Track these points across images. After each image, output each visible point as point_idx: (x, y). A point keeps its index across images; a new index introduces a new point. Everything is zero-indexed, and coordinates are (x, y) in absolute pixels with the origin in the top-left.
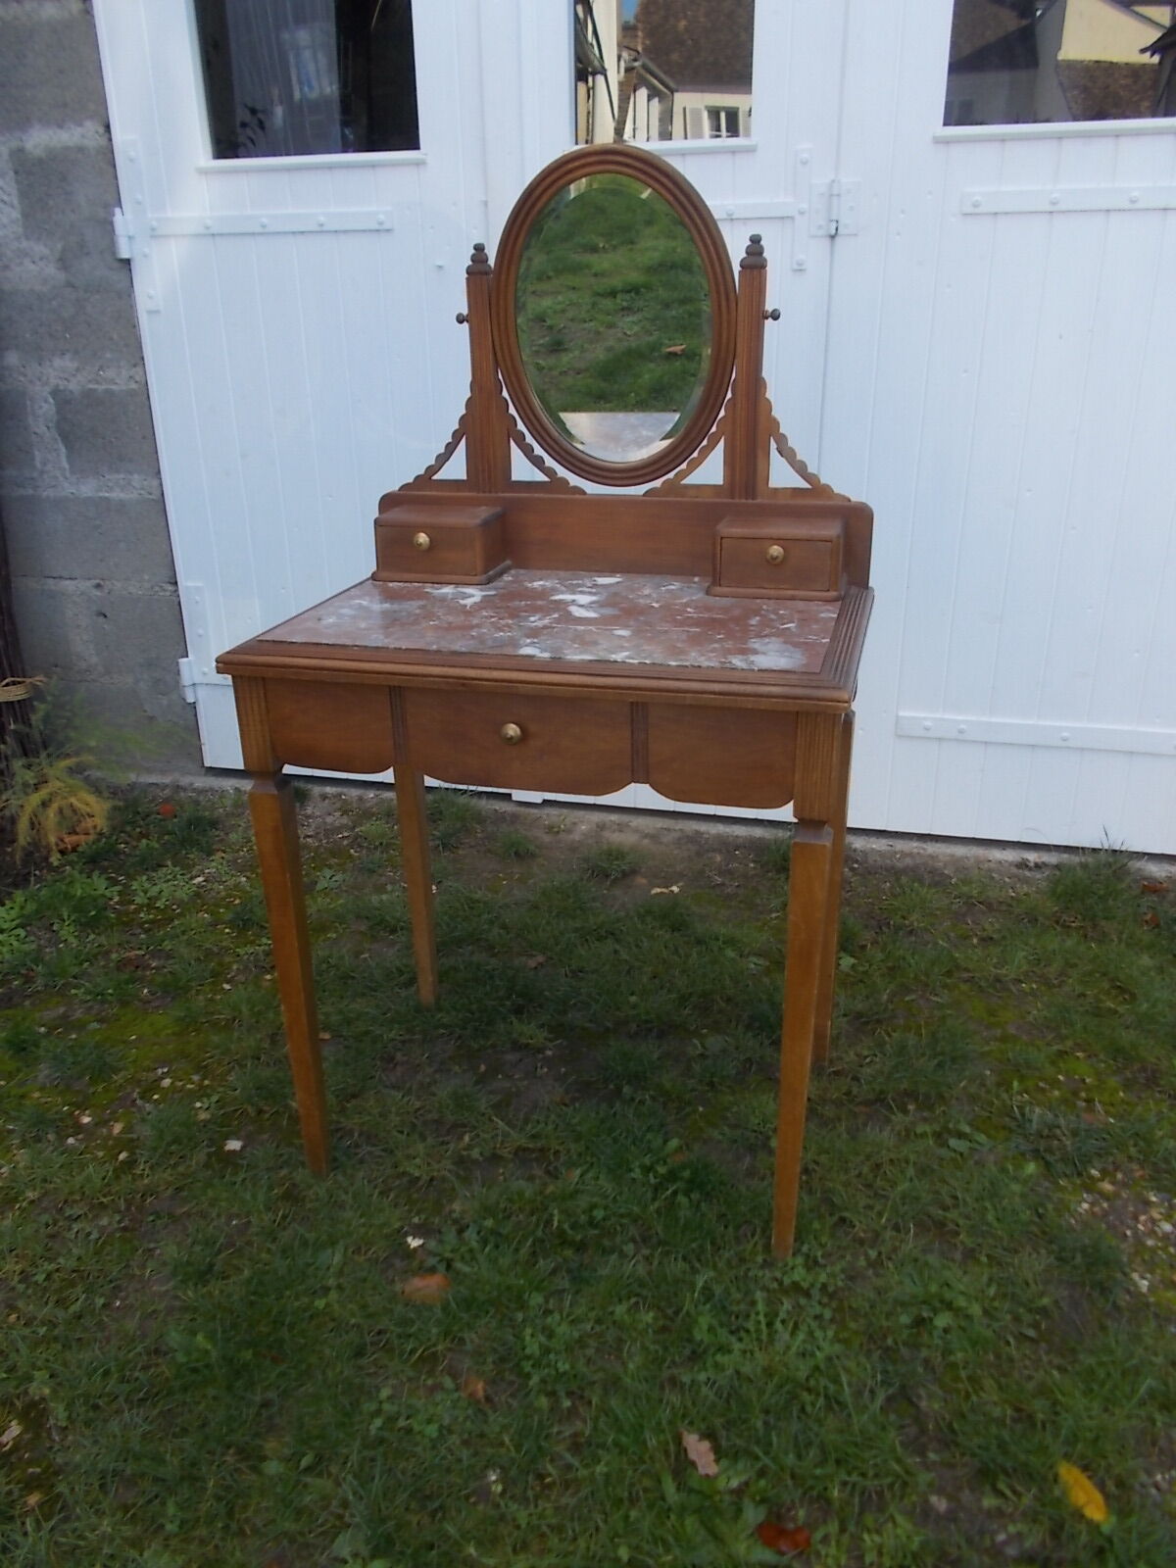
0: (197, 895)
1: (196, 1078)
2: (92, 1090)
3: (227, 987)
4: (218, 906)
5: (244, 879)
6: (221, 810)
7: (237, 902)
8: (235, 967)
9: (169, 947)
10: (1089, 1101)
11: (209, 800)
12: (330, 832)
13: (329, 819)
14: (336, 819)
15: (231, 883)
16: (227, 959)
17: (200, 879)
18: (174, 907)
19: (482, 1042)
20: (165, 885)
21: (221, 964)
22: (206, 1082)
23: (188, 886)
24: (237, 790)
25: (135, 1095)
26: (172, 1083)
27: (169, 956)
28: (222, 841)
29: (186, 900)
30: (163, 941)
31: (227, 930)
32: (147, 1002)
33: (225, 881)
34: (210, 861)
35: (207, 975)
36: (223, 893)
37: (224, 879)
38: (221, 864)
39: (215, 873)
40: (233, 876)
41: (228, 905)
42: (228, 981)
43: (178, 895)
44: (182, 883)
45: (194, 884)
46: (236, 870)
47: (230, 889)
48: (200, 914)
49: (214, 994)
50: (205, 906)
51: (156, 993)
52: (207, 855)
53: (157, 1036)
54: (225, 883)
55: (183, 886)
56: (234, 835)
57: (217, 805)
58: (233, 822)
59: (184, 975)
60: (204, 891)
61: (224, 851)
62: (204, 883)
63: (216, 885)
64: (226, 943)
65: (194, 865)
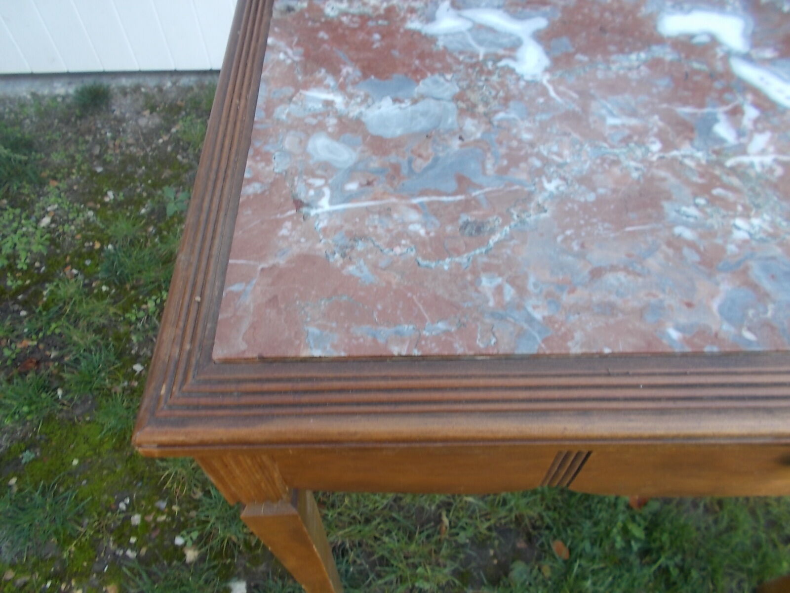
0: (52, 241)
1: (163, 505)
2: (65, 555)
3: (138, 368)
4: (80, 256)
5: (91, 213)
6: (28, 121)
7: (98, 246)
8: (134, 338)
9: (57, 331)
11: (11, 111)
12: (149, 136)
13: (143, 122)
14: (147, 121)
15: (80, 220)
16: (123, 329)
17: (46, 221)
18: (37, 264)
20: (16, 238)
21: (118, 339)
22: (176, 508)
23: (38, 233)
24: (34, 95)
25: (112, 546)
26: (143, 519)
27: (63, 344)
28: (45, 165)
29: (45, 252)
30: (49, 324)
31: (104, 288)
32: (67, 412)
33: (74, 219)
34: (46, 194)
35: (112, 358)
36: (79, 236)
37: (71, 217)
38: (60, 196)
39: (57, 209)
40: (79, 211)
41: (91, 253)
42: (136, 359)
43: (35, 248)
44: (31, 230)
45: (44, 228)
46: (77, 201)
47: (83, 229)
48: (68, 270)
49: (130, 380)
50: (68, 259)
51: (72, 399)
52: (40, 187)
53: (99, 455)
54: (74, 222)
55: (34, 234)
56: (56, 155)
57: (22, 117)
58: (47, 138)
59: (91, 368)
60: (59, 236)
61: (55, 178)
62: (53, 226)
63: (66, 226)
64: (112, 310)
65: (33, 202)
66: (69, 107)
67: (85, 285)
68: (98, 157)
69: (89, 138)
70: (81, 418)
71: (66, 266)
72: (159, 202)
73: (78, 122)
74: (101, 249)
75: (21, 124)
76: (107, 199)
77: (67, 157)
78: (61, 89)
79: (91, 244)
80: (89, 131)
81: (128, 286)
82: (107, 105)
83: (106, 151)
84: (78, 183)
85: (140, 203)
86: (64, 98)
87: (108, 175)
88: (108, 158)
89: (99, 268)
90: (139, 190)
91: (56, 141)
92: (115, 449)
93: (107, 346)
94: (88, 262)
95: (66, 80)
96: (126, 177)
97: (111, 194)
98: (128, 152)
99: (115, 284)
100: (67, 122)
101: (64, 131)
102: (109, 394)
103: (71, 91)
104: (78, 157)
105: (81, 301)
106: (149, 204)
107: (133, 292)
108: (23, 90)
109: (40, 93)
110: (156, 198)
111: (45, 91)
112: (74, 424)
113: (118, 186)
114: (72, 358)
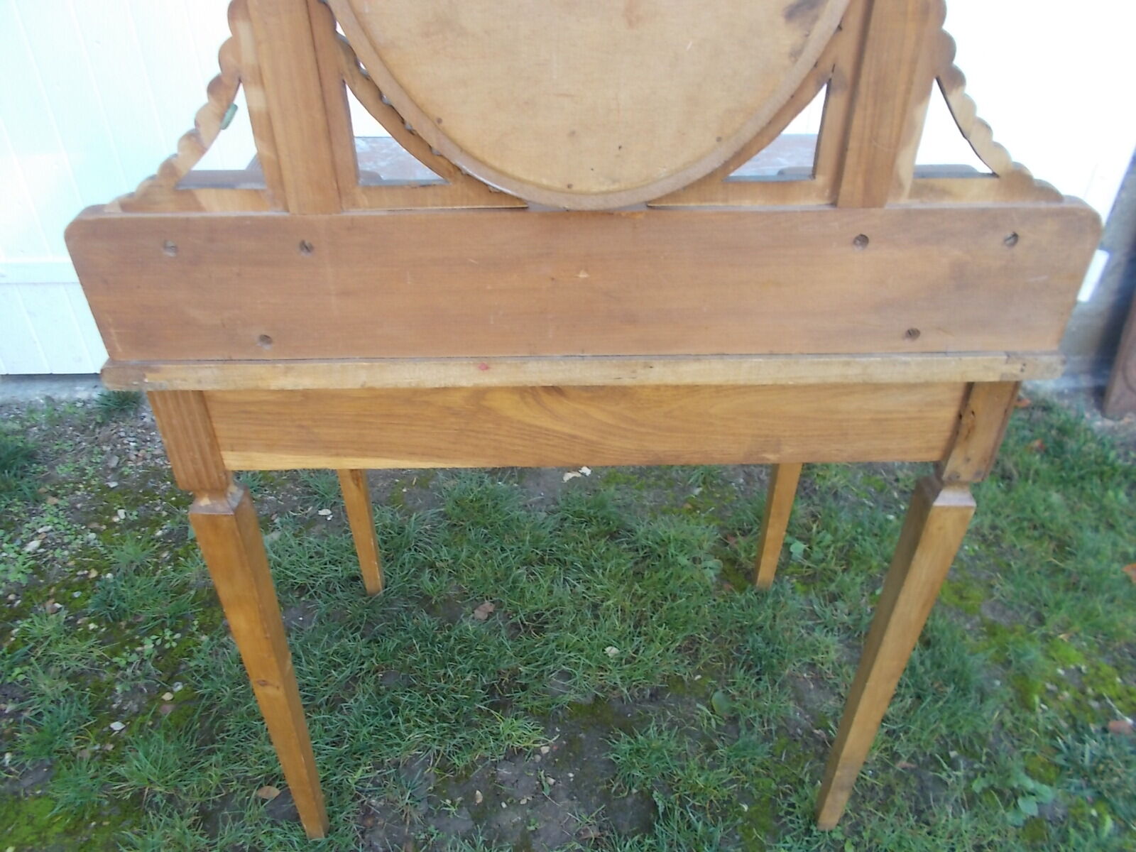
0: (37, 570)
3: (117, 726)
4: (69, 586)
5: (92, 536)
6: (35, 429)
7: (94, 574)
8: (119, 688)
9: (21, 678)
10: (1099, 698)
15: (77, 544)
16: (107, 676)
17: (34, 544)
18: (11, 597)
19: (468, 757)
21: (98, 689)
23: (21, 559)
24: (49, 399)
27: (25, 695)
28: (47, 479)
29: (24, 582)
30: (11, 669)
31: (92, 626)
32: (15, 781)
33: (69, 543)
34: (40, 514)
35: (85, 713)
36: (71, 563)
37: (66, 540)
38: (57, 516)
39: (52, 531)
40: (78, 533)
41: (83, 584)
42: (116, 715)
43: (12, 577)
44: (13, 555)
45: (29, 553)
46: (79, 522)
47: (79, 554)
48: (49, 605)
49: (103, 743)
50: (53, 590)
51: (23, 765)
52: (35, 505)
53: (44, 840)
54: (70, 546)
55: (15, 559)
56: (62, 467)
57: (28, 424)
58: (56, 448)
59: (55, 724)
60: (45, 563)
61: (55, 495)
62: (42, 550)
63: (58, 551)
64: (97, 652)
65: (22, 522)
66: (89, 413)
67: (67, 622)
68: (114, 470)
69: (107, 448)
70: (28, 792)
71: (49, 598)
72: (181, 522)
73: (97, 430)
74: (98, 578)
75: (25, 432)
76: (116, 519)
77: (76, 469)
78: (83, 392)
79: (86, 572)
80: (108, 441)
81: (123, 624)
82: (136, 411)
83: (125, 464)
84: (83, 500)
85: (158, 524)
86: (85, 403)
87: (123, 491)
88: (126, 471)
89: (90, 601)
90: (157, 509)
91: (65, 452)
92: (68, 833)
93: (81, 698)
94: (76, 595)
95: (92, 383)
96: (144, 494)
97: (121, 513)
98: (153, 465)
99: (107, 621)
100: (83, 430)
101: (78, 440)
102: (71, 759)
103: (95, 395)
104: (90, 470)
105: (57, 642)
106: (168, 524)
107: (128, 631)
108: (36, 394)
109: (56, 397)
110: (178, 518)
111: (64, 395)
112: (19, 799)
113: (131, 505)
114: (34, 713)
